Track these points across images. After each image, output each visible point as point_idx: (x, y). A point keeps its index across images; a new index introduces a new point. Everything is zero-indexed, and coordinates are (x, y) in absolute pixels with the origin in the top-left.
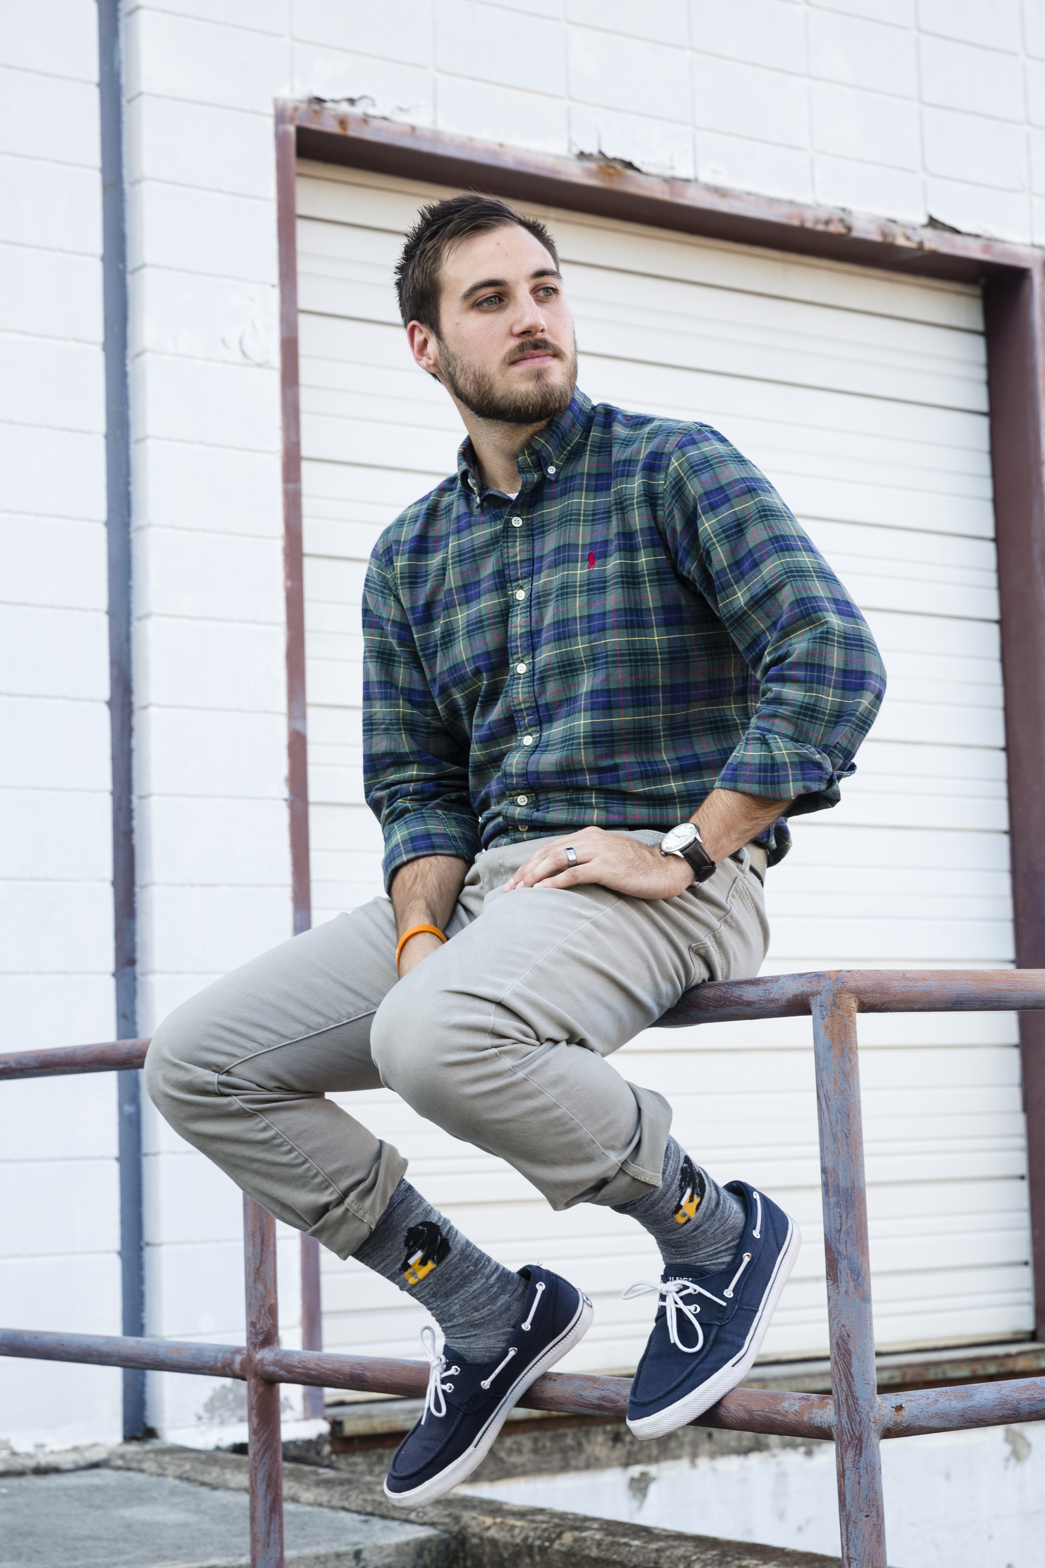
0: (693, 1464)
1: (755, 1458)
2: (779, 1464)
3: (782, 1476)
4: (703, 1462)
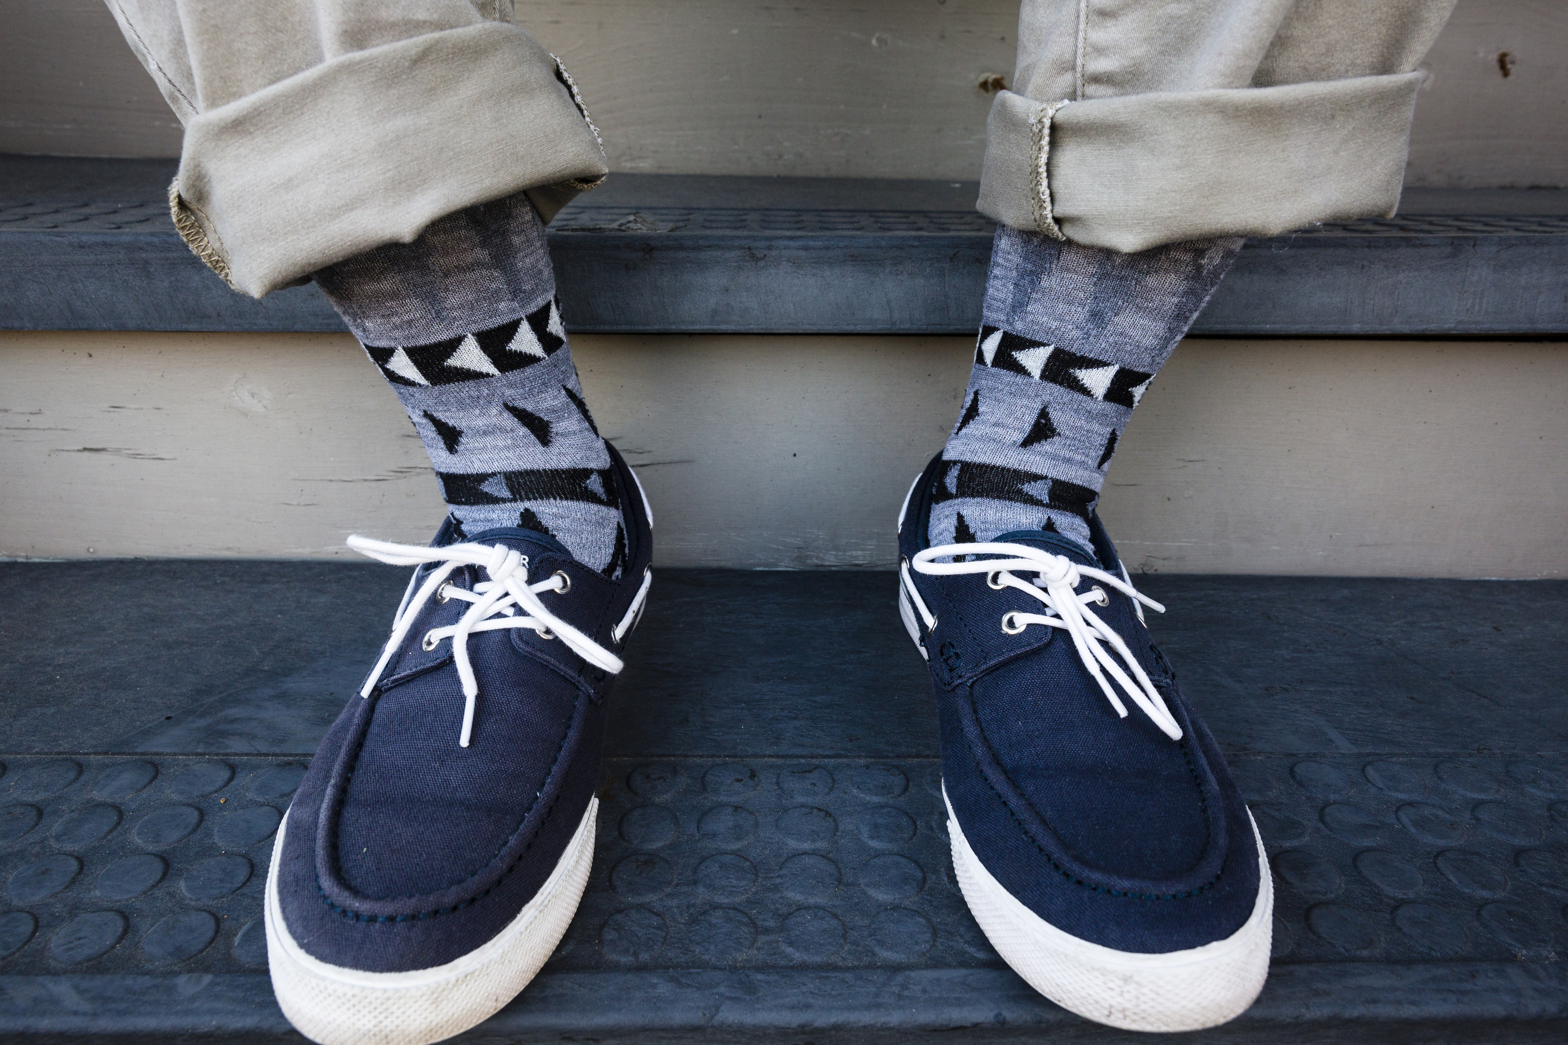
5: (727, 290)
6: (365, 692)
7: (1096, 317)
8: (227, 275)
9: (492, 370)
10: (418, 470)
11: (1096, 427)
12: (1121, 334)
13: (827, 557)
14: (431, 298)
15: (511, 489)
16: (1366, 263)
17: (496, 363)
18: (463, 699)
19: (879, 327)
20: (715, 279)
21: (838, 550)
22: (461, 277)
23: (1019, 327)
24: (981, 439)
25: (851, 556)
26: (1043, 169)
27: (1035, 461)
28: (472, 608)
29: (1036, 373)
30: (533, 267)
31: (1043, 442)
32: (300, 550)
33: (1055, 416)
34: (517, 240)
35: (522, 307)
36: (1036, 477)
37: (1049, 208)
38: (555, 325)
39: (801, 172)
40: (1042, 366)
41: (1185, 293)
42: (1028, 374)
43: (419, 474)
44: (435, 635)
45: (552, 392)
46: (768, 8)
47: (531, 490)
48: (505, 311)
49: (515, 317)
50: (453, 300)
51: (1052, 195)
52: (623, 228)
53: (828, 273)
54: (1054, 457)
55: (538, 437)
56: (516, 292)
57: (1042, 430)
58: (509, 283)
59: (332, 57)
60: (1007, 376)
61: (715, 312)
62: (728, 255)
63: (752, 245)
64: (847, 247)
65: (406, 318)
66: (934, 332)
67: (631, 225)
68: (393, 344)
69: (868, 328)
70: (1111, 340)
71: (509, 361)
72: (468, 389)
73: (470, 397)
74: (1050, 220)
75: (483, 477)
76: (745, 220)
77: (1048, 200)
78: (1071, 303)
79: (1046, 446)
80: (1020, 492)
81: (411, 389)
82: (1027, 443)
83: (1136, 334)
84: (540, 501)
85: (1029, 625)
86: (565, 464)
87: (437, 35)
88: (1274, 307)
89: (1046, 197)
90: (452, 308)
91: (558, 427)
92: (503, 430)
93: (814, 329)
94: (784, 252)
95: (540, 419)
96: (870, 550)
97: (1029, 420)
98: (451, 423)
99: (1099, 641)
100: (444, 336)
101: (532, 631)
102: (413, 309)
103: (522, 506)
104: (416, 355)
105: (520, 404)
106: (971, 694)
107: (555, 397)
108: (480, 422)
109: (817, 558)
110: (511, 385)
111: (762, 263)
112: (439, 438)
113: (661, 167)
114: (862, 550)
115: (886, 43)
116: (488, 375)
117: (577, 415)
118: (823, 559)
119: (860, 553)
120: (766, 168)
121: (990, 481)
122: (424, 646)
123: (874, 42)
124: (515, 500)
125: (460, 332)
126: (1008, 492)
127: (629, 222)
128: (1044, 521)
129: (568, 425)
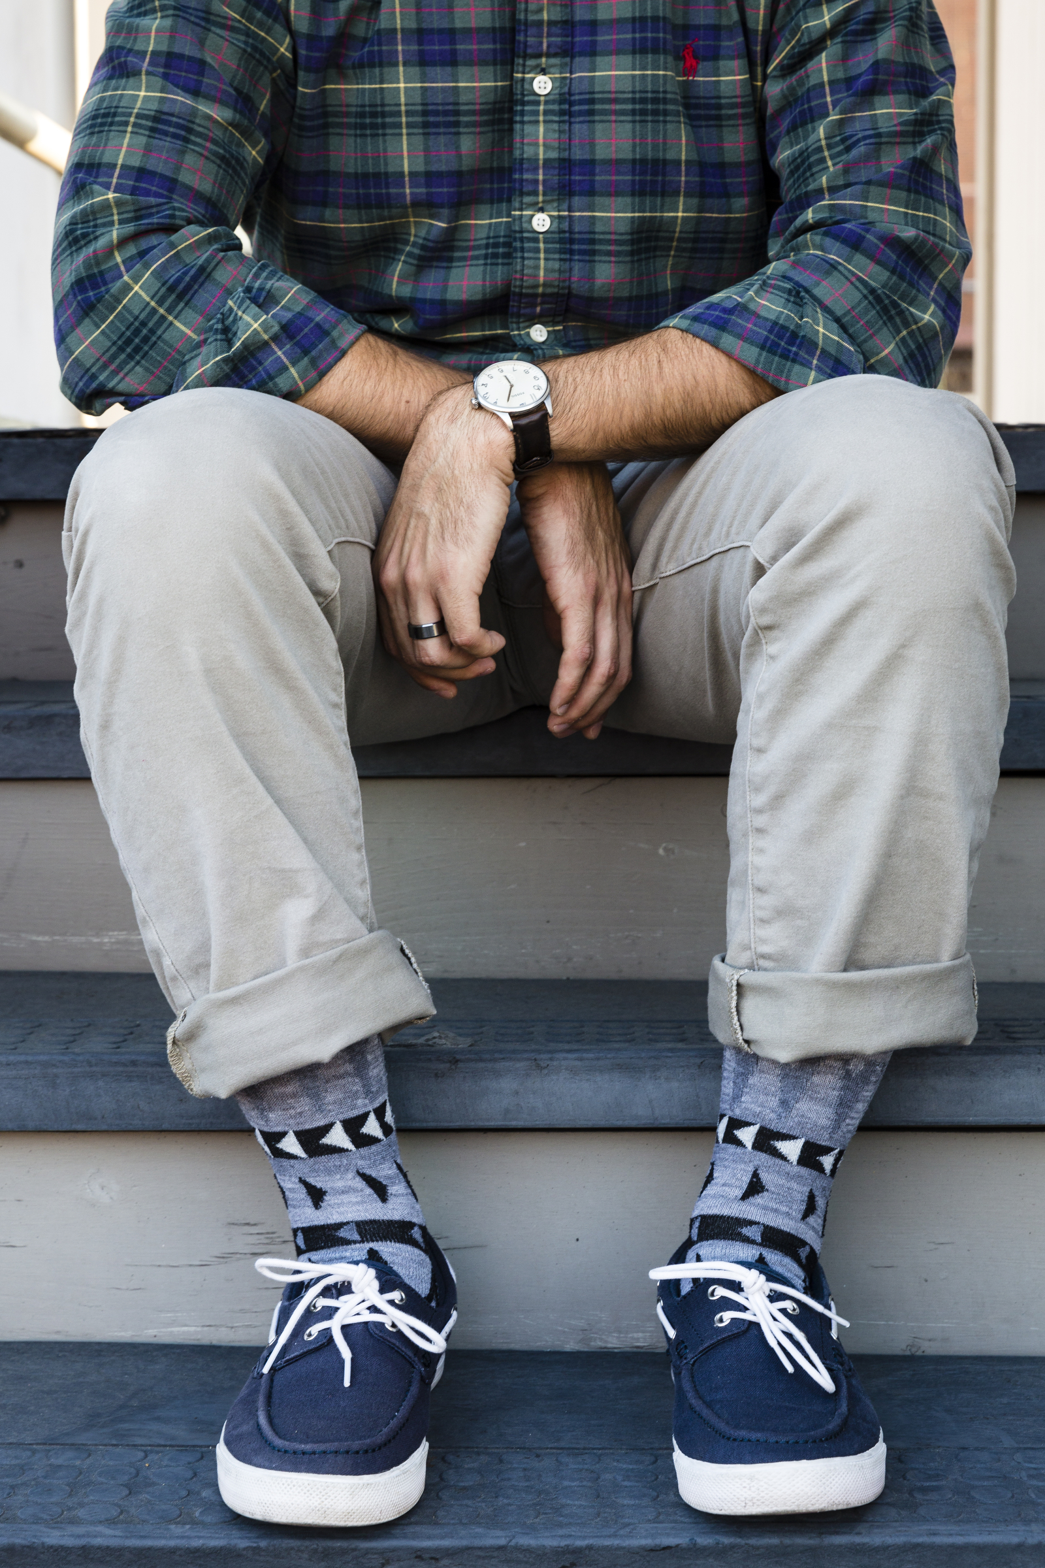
5: (517, 1093)
6: (266, 1370)
7: (784, 1103)
8: (190, 1085)
9: (350, 1146)
10: (238, 1256)
11: (795, 1186)
12: (803, 1116)
13: (610, 1339)
14: (316, 1097)
15: (360, 1234)
16: (1040, 1066)
17: (354, 1142)
18: (342, 1362)
19: (643, 1122)
20: (507, 1084)
21: (620, 1332)
22: (336, 1082)
23: (738, 1113)
24: (714, 1197)
25: (632, 1338)
26: (734, 1010)
27: (750, 1210)
28: (339, 1311)
29: (749, 1144)
30: (378, 1075)
31: (756, 1196)
32: (123, 1334)
33: (765, 1177)
34: (369, 1057)
35: (371, 1102)
36: (751, 1223)
37: (740, 1033)
38: (389, 1117)
39: (590, 974)
40: (753, 1140)
41: (842, 1089)
42: (744, 1146)
43: (239, 1259)
44: (315, 1329)
45: (387, 1165)
46: (555, 823)
47: (374, 1234)
48: (363, 1105)
49: (367, 1110)
50: (330, 1098)
51: (741, 1026)
52: (430, 1043)
53: (599, 1079)
54: (765, 1208)
55: (379, 1196)
56: (368, 1093)
57: (755, 1187)
58: (364, 1086)
59: (292, 962)
60: (731, 1148)
61: (507, 1111)
62: (518, 1065)
63: (538, 1057)
64: (614, 1058)
65: (299, 1110)
66: (690, 1125)
67: (436, 1040)
68: (287, 1129)
69: (634, 1124)
70: (796, 1119)
71: (363, 1141)
72: (334, 1160)
73: (335, 1165)
74: (741, 1041)
75: (339, 1226)
76: (532, 1033)
77: (739, 1028)
78: (767, 1094)
79: (758, 1199)
80: (740, 1234)
81: (292, 1161)
82: (745, 1197)
83: (813, 1116)
84: (380, 1243)
85: (732, 1319)
86: (396, 1216)
87: (346, 946)
88: (972, 1102)
89: (737, 1026)
90: (329, 1104)
91: (392, 1190)
92: (355, 1190)
93: (590, 1124)
94: (563, 1063)
95: (380, 1183)
96: (650, 1332)
97: (746, 1179)
98: (319, 1185)
99: (784, 1333)
100: (322, 1123)
101: (383, 1324)
102: (304, 1104)
103: (368, 1245)
104: (302, 1136)
105: (368, 1172)
106: (692, 1369)
107: (390, 1168)
108: (340, 1184)
109: (601, 1339)
110: (362, 1158)
111: (546, 1071)
112: (309, 1198)
113: (446, 971)
114: (643, 1332)
115: (673, 853)
116: (347, 1150)
117: (404, 1184)
118: (606, 1342)
119: (640, 1335)
120: (553, 970)
121: (718, 1226)
122: (306, 1337)
123: (661, 851)
124: (362, 1241)
125: (332, 1120)
126: (731, 1234)
127: (434, 1038)
128: (757, 1256)
129: (397, 1189)
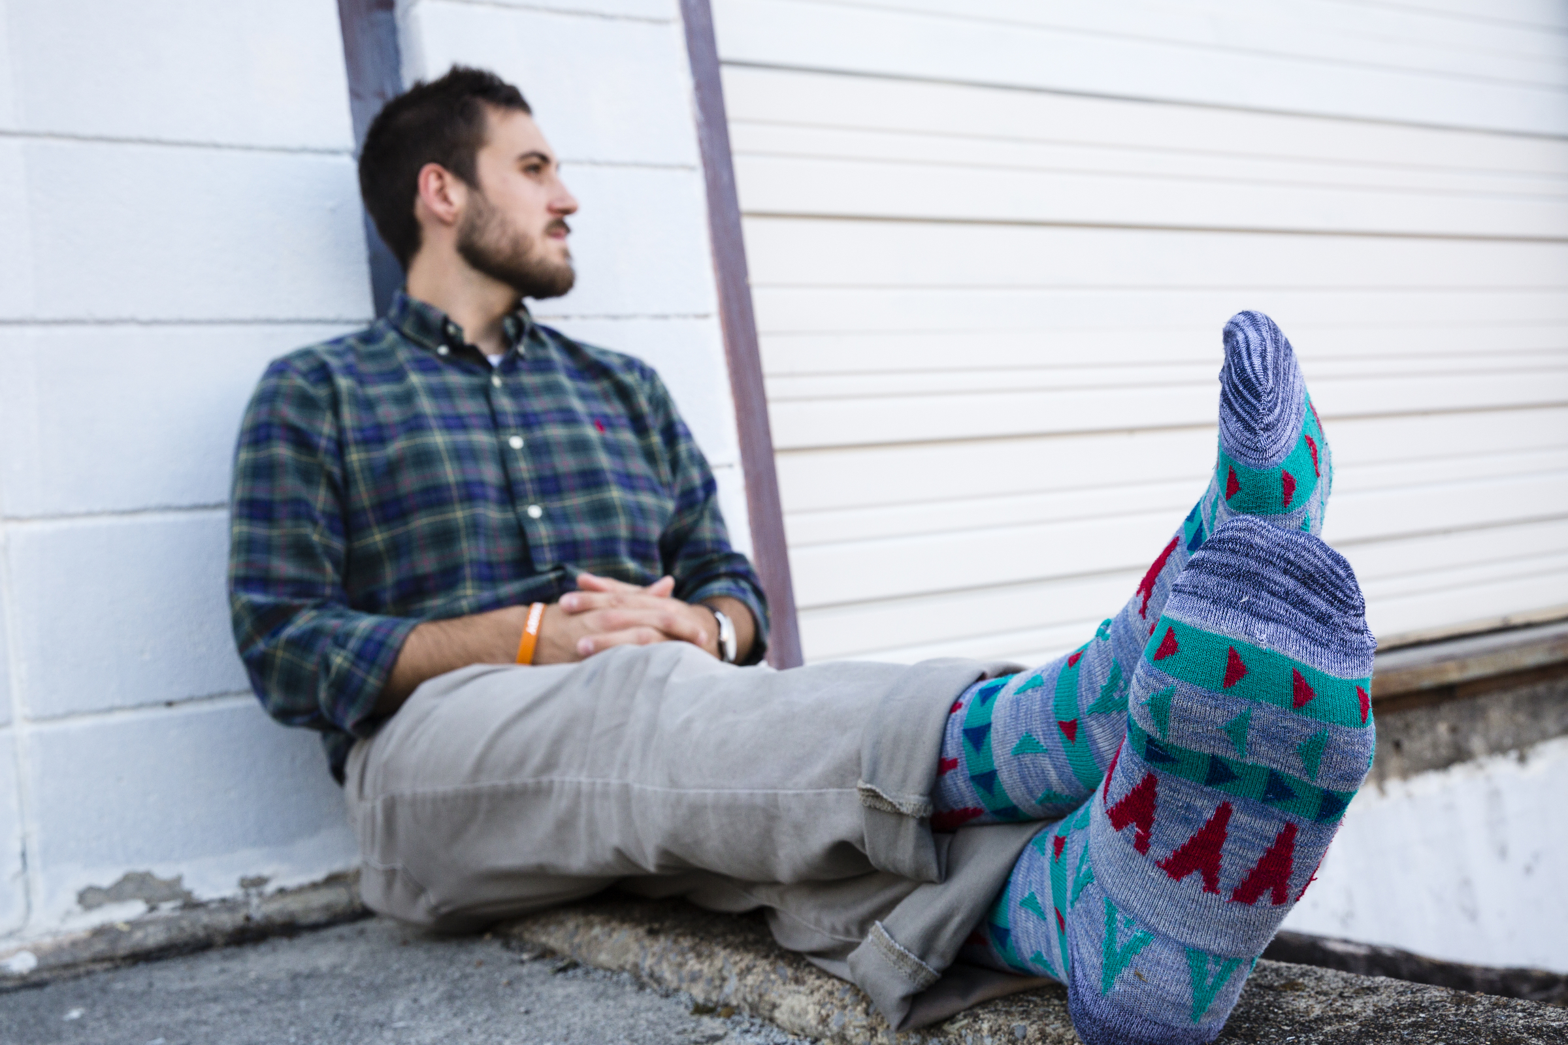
0: (1382, 790)
1: (1458, 774)
2: (1488, 779)
3: (1495, 795)
4: (1394, 785)
